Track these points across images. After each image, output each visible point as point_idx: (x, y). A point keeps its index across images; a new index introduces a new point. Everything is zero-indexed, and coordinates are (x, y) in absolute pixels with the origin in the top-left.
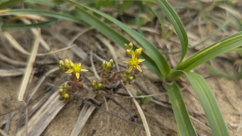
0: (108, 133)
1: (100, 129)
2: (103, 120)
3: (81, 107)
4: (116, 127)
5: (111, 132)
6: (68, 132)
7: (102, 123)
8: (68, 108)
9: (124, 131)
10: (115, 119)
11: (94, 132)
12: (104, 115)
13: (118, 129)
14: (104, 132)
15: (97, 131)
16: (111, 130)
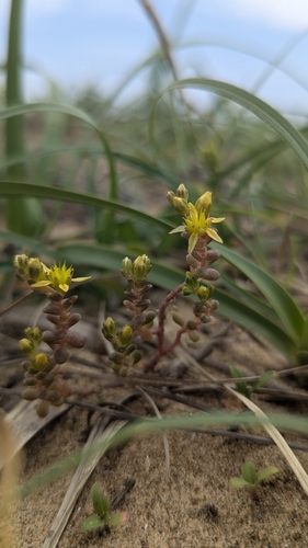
0: (170, 484)
1: (146, 477)
2: (152, 454)
3: (87, 434)
4: (189, 467)
5: (177, 482)
6: (53, 502)
7: (148, 462)
8: (50, 442)
9: (214, 474)
10: (183, 447)
11: (130, 485)
12: (152, 442)
13: (198, 472)
14: (157, 483)
15: (139, 484)
16: (176, 476)
